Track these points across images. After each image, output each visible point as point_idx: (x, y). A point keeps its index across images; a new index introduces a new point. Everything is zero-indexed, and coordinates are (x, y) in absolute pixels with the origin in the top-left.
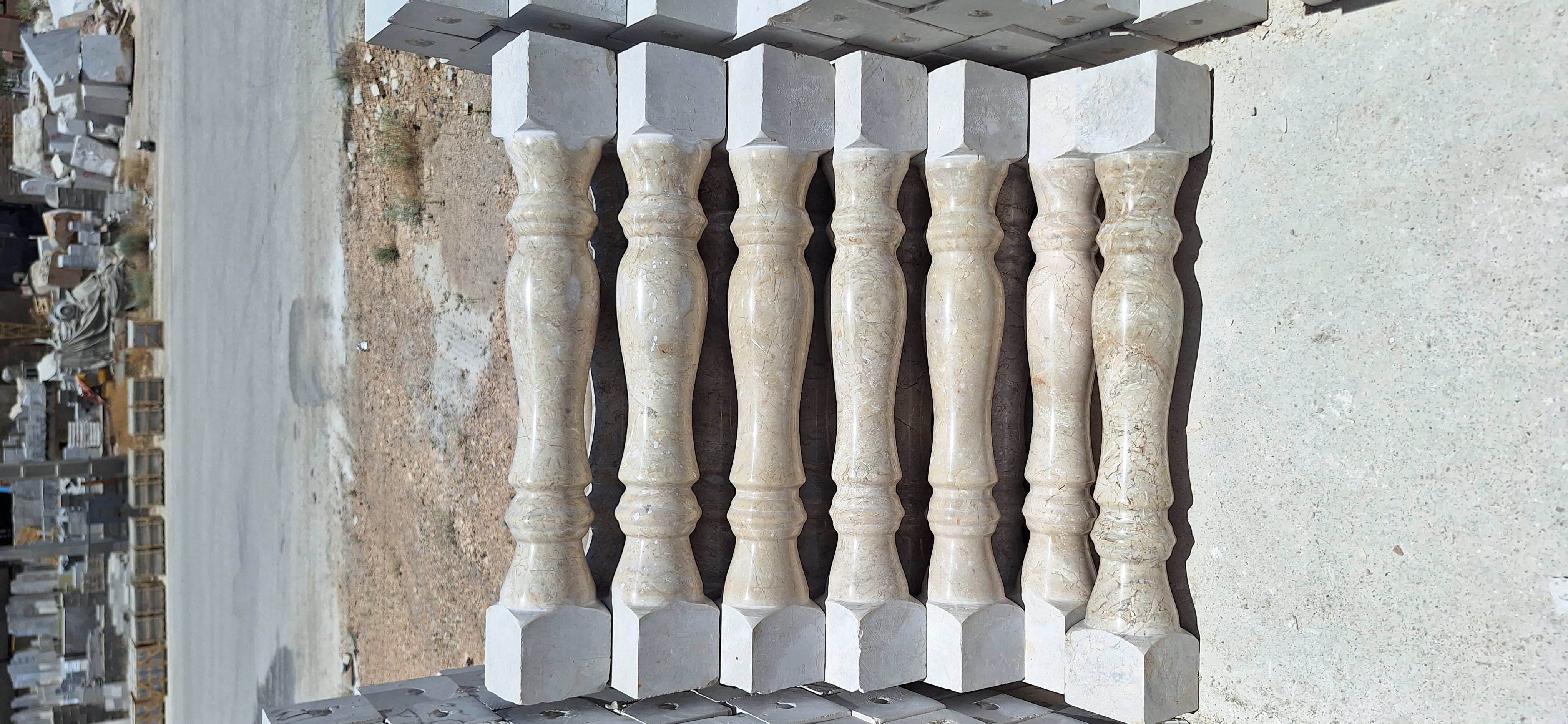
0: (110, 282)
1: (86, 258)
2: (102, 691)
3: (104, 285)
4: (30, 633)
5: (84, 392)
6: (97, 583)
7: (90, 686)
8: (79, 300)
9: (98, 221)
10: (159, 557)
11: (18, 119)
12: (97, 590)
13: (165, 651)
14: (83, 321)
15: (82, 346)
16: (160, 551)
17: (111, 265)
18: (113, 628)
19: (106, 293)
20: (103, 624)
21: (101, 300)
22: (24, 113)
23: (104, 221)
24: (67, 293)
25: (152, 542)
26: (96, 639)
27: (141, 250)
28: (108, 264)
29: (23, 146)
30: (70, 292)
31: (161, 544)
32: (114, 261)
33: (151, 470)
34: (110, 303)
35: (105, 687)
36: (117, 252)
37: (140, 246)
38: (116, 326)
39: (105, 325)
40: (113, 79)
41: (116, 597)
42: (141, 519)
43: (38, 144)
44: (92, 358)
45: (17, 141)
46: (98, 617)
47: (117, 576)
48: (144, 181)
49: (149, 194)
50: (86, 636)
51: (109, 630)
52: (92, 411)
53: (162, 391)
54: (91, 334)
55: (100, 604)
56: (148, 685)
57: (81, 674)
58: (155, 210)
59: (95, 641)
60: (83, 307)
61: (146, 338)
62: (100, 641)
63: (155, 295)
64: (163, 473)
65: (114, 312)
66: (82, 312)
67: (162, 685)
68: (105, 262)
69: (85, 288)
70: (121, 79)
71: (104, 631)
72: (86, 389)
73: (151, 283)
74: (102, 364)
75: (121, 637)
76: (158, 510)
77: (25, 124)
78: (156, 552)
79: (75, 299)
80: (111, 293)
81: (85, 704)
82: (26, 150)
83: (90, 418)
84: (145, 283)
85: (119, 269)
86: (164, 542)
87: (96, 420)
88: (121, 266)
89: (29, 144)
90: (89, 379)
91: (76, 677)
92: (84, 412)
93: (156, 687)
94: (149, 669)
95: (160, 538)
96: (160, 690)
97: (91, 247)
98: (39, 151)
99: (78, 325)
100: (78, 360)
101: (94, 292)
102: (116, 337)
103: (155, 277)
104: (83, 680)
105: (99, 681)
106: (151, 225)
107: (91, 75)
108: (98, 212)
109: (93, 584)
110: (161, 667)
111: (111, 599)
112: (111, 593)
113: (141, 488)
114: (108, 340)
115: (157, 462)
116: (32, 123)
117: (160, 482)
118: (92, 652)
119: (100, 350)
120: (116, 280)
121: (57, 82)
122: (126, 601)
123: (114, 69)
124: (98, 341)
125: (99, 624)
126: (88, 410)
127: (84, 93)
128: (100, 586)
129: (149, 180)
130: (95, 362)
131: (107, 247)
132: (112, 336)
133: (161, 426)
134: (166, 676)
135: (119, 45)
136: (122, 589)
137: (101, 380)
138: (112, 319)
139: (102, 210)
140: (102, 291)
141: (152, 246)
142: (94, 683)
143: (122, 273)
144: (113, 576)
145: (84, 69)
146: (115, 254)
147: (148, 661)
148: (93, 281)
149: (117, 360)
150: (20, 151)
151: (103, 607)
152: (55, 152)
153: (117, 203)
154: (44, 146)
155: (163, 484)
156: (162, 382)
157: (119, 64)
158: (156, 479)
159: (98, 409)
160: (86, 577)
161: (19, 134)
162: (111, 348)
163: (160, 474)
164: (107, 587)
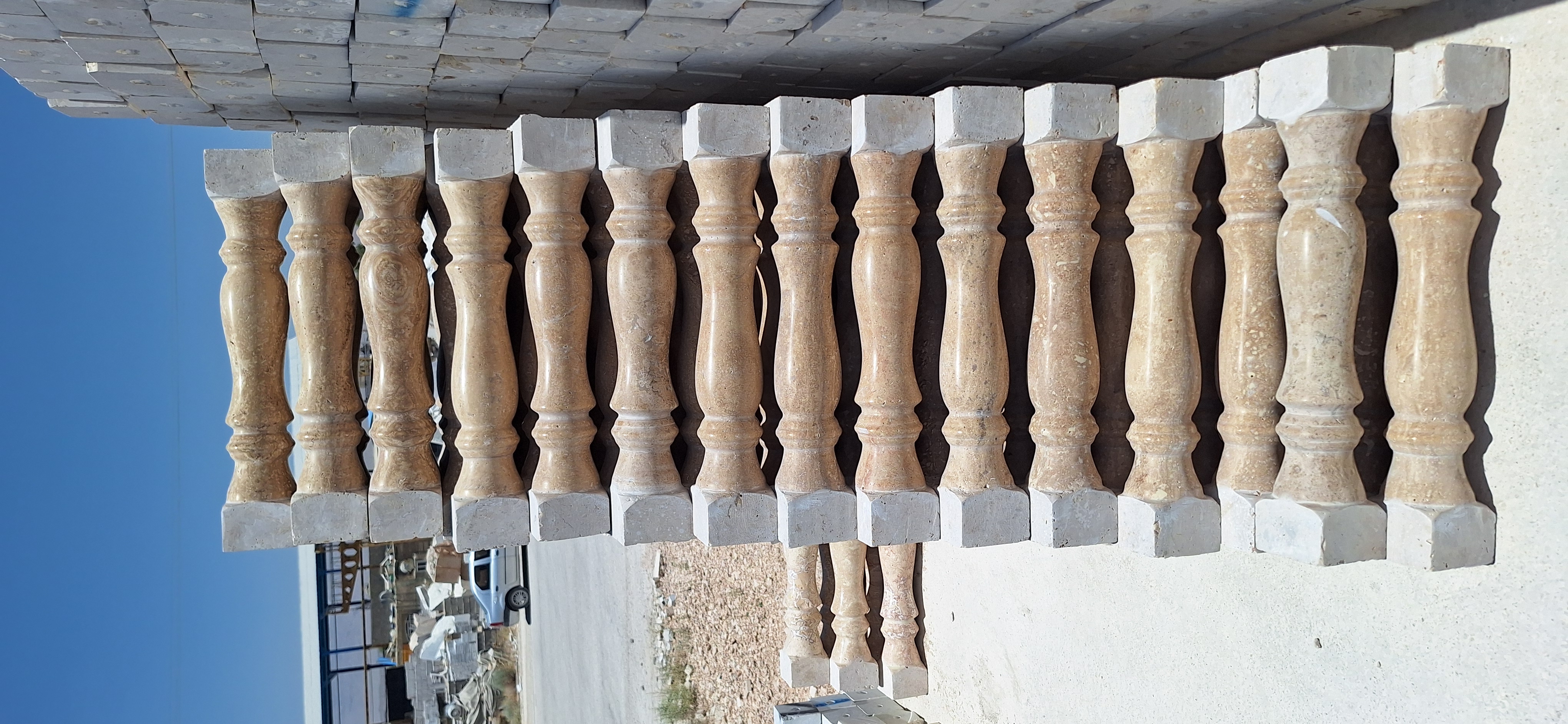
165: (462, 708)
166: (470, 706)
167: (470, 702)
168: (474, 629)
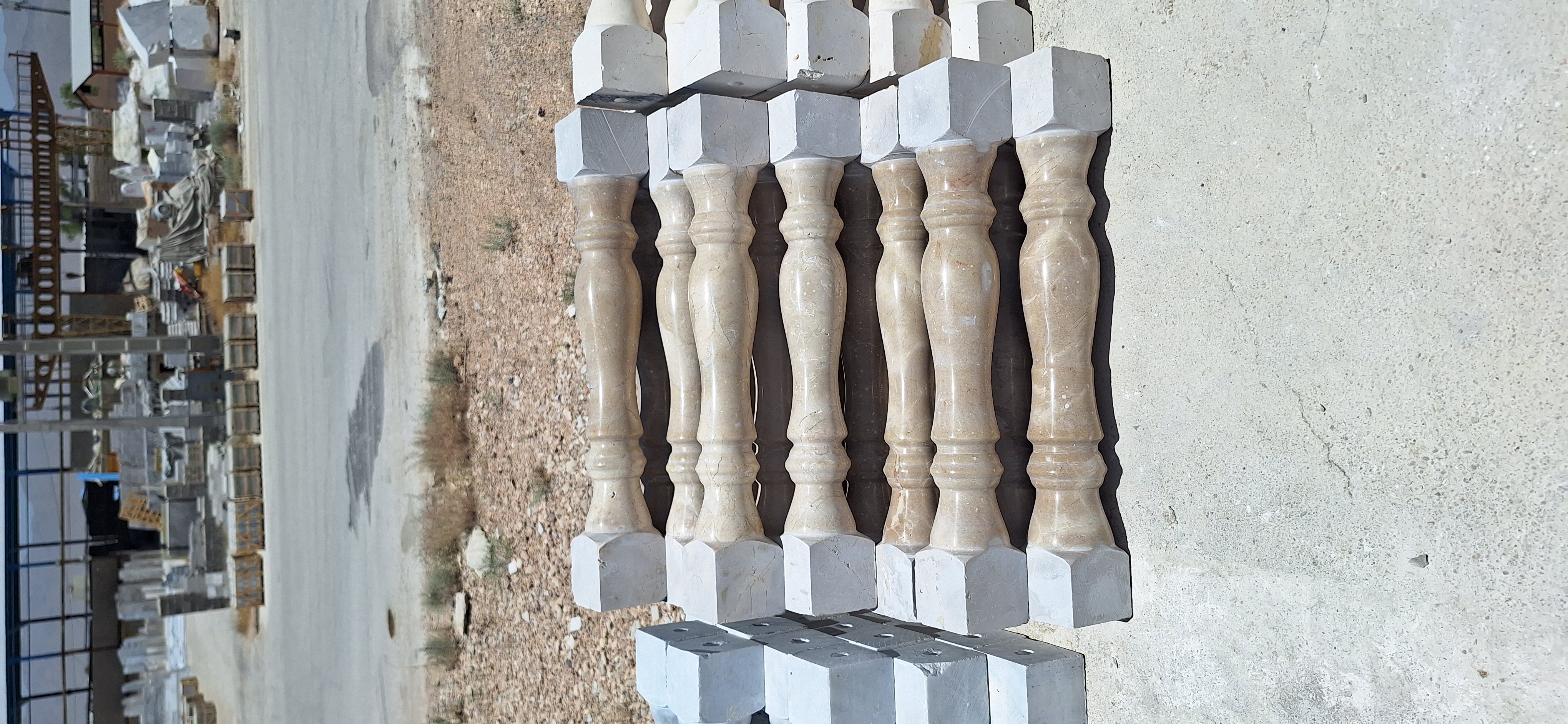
0: (203, 181)
1: (181, 165)
2: (204, 581)
3: (198, 184)
4: (137, 617)
5: (181, 287)
6: (197, 475)
7: (193, 575)
8: (175, 199)
9: (191, 131)
10: (254, 415)
11: (117, 116)
12: (197, 481)
13: (262, 505)
14: (179, 218)
15: (179, 241)
16: (255, 409)
17: (204, 165)
18: (213, 519)
19: (200, 191)
20: (203, 516)
21: (195, 197)
22: (122, 109)
23: (196, 130)
24: (164, 193)
25: (247, 401)
26: (197, 528)
27: (230, 137)
28: (201, 164)
29: (122, 140)
30: (167, 192)
31: (255, 402)
32: (207, 162)
33: (245, 330)
34: (204, 200)
35: (207, 576)
36: (209, 153)
37: (230, 133)
38: (210, 221)
39: (200, 221)
40: (201, 47)
41: (215, 488)
42: (237, 383)
43: (135, 138)
44: (188, 253)
45: (117, 135)
46: (199, 509)
47: (216, 467)
48: (231, 76)
49: (236, 86)
50: (188, 525)
51: (210, 521)
52: (189, 311)
53: (254, 256)
54: (186, 230)
55: (201, 496)
56: (246, 538)
57: (186, 566)
58: (242, 100)
59: (196, 533)
60: (178, 205)
61: (237, 204)
62: (201, 531)
63: (244, 176)
64: (256, 335)
65: (207, 208)
66: (178, 210)
67: (260, 538)
68: (198, 163)
69: (181, 188)
70: (207, 46)
71: (205, 521)
72: (184, 283)
73: (241, 164)
74: (197, 258)
75: (221, 527)
76: (252, 375)
77: (123, 118)
78: (252, 410)
79: (172, 198)
80: (204, 191)
81: (189, 593)
82: (125, 144)
83: (187, 317)
84: (235, 165)
85: (210, 167)
86: (258, 401)
87: (192, 319)
88: (213, 164)
89: (128, 138)
90: (185, 273)
91: (180, 570)
92: (181, 311)
93: (254, 540)
94: (247, 523)
95: (255, 399)
96: (258, 543)
97: (185, 155)
98: (136, 144)
99: (174, 222)
100: (175, 254)
101: (189, 191)
102: (210, 232)
103: (244, 158)
104: (186, 570)
105: (202, 571)
106: (238, 113)
107: (182, 44)
108: (191, 122)
109: (193, 476)
110: (259, 521)
111: (211, 491)
112: (211, 483)
113: (236, 348)
114: (203, 235)
115: (250, 324)
116: (130, 117)
117: (253, 343)
118: (195, 542)
119: (196, 245)
120: (208, 178)
121: (151, 50)
122: (225, 490)
123: (201, 38)
124: (194, 236)
125: (199, 515)
126: (185, 310)
127: (175, 66)
128: (200, 477)
129: (236, 73)
130: (191, 256)
131: (200, 150)
132: (206, 231)
133: (253, 289)
134: (263, 529)
135: (205, 14)
136: (221, 479)
137: (197, 272)
138: (206, 215)
139: (194, 120)
140: (196, 189)
141: (240, 129)
142: (197, 573)
143: (214, 170)
144: (212, 467)
145: (176, 39)
146: (206, 156)
147: (246, 515)
148: (187, 181)
149: (211, 254)
150: (119, 146)
151: (203, 499)
152: (151, 146)
153: (207, 112)
154: (141, 140)
155: (256, 345)
156: (253, 247)
157: (206, 33)
158: (250, 339)
159: (195, 309)
160: (187, 469)
161: (118, 130)
162: (206, 243)
163: (253, 336)
164: (206, 478)
165: (172, 205)
166: (182, 201)
167: (182, 197)
168: (189, 137)
